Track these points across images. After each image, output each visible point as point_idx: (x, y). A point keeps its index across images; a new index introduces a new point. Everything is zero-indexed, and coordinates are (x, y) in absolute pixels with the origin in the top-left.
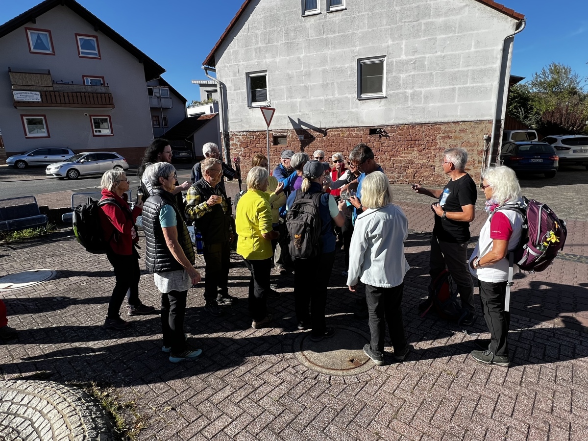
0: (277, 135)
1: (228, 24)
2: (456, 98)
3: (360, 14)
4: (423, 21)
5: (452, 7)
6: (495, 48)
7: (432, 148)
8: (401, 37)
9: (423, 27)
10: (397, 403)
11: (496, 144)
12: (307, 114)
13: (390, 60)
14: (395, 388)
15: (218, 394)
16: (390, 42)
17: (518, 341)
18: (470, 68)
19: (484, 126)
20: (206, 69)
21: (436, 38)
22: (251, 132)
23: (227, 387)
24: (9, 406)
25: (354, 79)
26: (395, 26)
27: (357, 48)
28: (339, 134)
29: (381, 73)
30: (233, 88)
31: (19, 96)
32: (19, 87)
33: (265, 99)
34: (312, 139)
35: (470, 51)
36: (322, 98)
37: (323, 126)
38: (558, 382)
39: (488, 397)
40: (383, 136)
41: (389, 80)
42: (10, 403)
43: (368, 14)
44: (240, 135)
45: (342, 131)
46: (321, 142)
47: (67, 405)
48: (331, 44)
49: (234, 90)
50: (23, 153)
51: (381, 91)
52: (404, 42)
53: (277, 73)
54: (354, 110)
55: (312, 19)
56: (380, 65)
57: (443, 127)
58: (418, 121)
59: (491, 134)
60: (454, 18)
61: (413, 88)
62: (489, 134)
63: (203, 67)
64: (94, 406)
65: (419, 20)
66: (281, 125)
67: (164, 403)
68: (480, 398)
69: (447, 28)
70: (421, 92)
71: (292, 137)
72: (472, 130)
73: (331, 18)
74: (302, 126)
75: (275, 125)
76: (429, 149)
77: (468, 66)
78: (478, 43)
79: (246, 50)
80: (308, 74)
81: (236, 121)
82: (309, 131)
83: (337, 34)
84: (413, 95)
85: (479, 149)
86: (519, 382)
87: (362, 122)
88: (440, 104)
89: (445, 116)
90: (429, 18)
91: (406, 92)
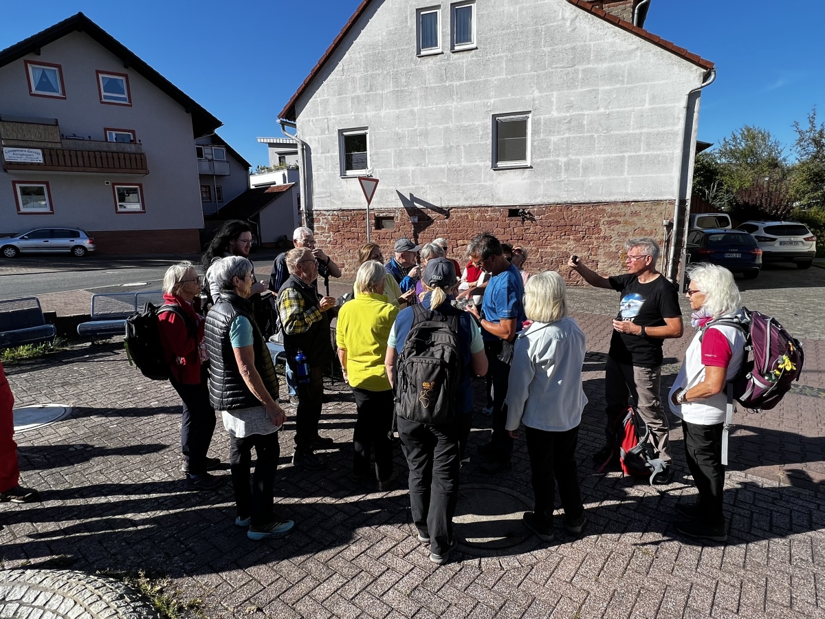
0: (381, 215)
1: (315, 64)
2: (626, 170)
3: (496, 56)
4: (580, 67)
5: (619, 50)
6: (677, 104)
7: (594, 236)
8: (551, 87)
9: (580, 75)
10: (578, 597)
11: (680, 233)
12: (422, 188)
13: (536, 118)
14: (572, 575)
15: (322, 587)
16: (536, 94)
17: (734, 505)
18: (645, 130)
19: (663, 208)
20: (283, 124)
21: (598, 90)
22: (344, 210)
23: (334, 576)
24: (15, 609)
25: (486, 142)
26: (544, 72)
27: (492, 101)
28: (467, 216)
29: (525, 134)
30: (320, 151)
31: (11, 154)
32: (13, 143)
33: (365, 167)
34: (430, 221)
35: (643, 108)
36: (443, 166)
37: (444, 204)
38: (795, 563)
39: (702, 586)
40: (528, 219)
41: (535, 144)
42: (18, 605)
43: (507, 56)
44: (329, 215)
45: (470, 211)
46: (442, 226)
47: (104, 606)
48: (457, 94)
49: (322, 153)
50: (13, 236)
51: (523, 158)
52: (555, 93)
53: (382, 130)
54: (487, 184)
55: (431, 60)
56: (524, 124)
57: (608, 209)
58: (575, 200)
59: (673, 219)
60: (622, 64)
61: (567, 155)
62: (670, 218)
63: (278, 121)
64: (143, 606)
65: (575, 65)
66: (388, 202)
67: (245, 601)
68: (691, 586)
69: (612, 76)
70: (579, 160)
71: (401, 218)
72: (647, 213)
73: (456, 59)
74: (415, 204)
75: (379, 202)
76: (590, 238)
77: (641, 127)
78: (653, 99)
79: (339, 99)
80: (425, 134)
81: (324, 195)
82: (425, 211)
83: (465, 81)
84: (568, 164)
86: (742, 564)
87: (498, 200)
88: (604, 178)
89: (611, 194)
90: (588, 63)
91: (558, 161)
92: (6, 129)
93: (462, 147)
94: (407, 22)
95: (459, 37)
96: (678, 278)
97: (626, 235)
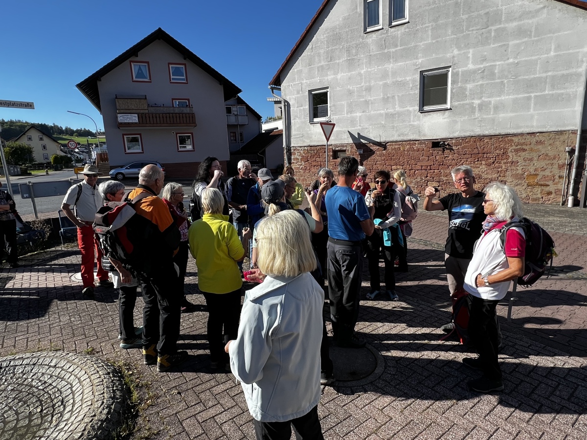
0: (337, 149)
1: (293, 46)
2: (532, 107)
3: (424, 26)
4: (493, 28)
5: (527, 10)
6: (581, 50)
7: (502, 162)
8: (467, 46)
9: (493, 34)
10: (381, 419)
11: (581, 157)
12: (366, 128)
13: (455, 71)
14: (386, 405)
15: (219, 387)
16: (456, 52)
18: (550, 74)
19: (566, 137)
20: (272, 89)
21: (508, 44)
22: (311, 146)
23: (228, 382)
25: (415, 92)
26: (462, 35)
27: (420, 61)
28: (400, 148)
29: (446, 84)
30: (296, 106)
31: (121, 118)
32: (122, 111)
33: (325, 114)
34: (372, 152)
35: (548, 55)
36: (382, 112)
37: (383, 140)
38: (576, 426)
39: (484, 429)
40: (447, 149)
41: (454, 91)
43: (432, 25)
44: (302, 150)
45: (402, 144)
46: (380, 156)
48: (393, 58)
49: (297, 107)
50: (122, 167)
51: (445, 102)
52: (471, 51)
53: (338, 89)
54: (415, 123)
55: (374, 35)
56: (445, 76)
57: (515, 139)
58: (487, 133)
59: (575, 146)
60: (530, 21)
61: (481, 98)
62: (572, 145)
63: (269, 87)
65: (488, 27)
66: (341, 139)
67: (174, 387)
69: (521, 32)
70: (490, 102)
71: (351, 151)
72: (551, 142)
73: (392, 32)
74: (361, 140)
75: (335, 140)
76: (499, 163)
77: (546, 72)
78: (558, 48)
79: (309, 68)
80: (369, 89)
81: (298, 136)
82: (368, 145)
83: (399, 48)
84: (481, 106)
85: (560, 162)
87: (424, 135)
88: (512, 114)
89: (520, 127)
90: (500, 24)
91: (473, 103)
92: (119, 103)
93: (396, 97)
94: (357, 9)
95: (395, 15)
96: (579, 195)
97: (531, 160)
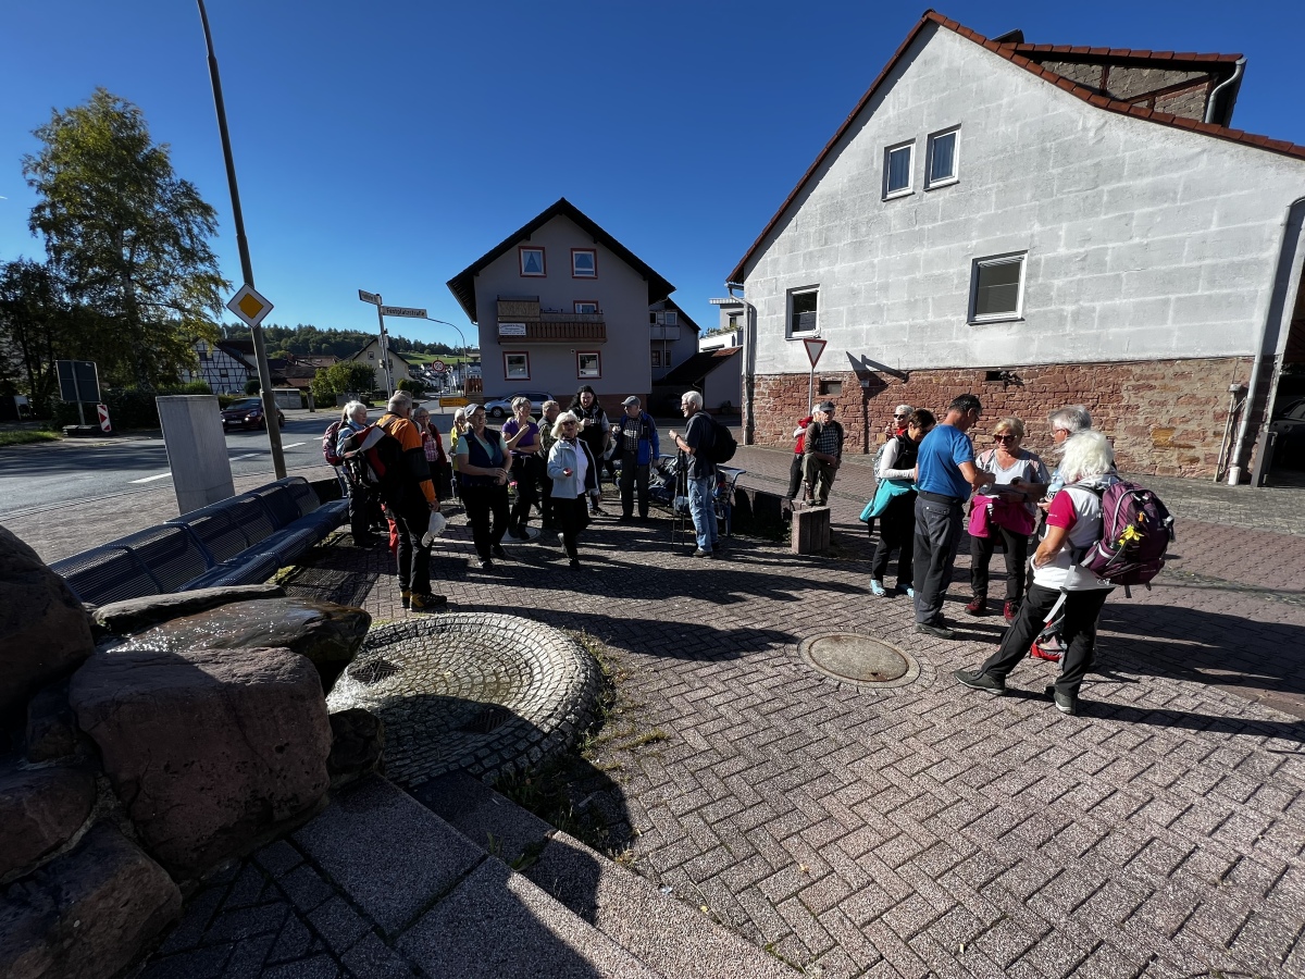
0: (827, 379)
1: (767, 223)
2: (1170, 317)
3: (984, 188)
4: (1106, 188)
5: (1172, 157)
6: (1268, 222)
7: (1110, 406)
8: (1058, 218)
9: (1105, 198)
11: (1259, 401)
12: (877, 349)
13: (1033, 258)
16: (1037, 228)
18: (1208, 262)
19: (1232, 367)
20: (731, 287)
21: (1133, 214)
22: (786, 374)
25: (964, 293)
26: (1050, 200)
27: (974, 242)
28: (931, 380)
29: (1016, 279)
30: (766, 313)
31: (504, 329)
32: (505, 319)
33: (812, 326)
34: (883, 386)
35: (1206, 231)
36: (905, 323)
37: (903, 367)
39: (1065, 750)
40: (1012, 383)
41: (1030, 290)
43: (998, 187)
44: (771, 380)
45: (935, 375)
46: (898, 391)
47: (560, 642)
48: (928, 238)
49: (768, 315)
50: (500, 399)
51: (1013, 308)
52: (1064, 225)
53: (835, 287)
54: (960, 341)
55: (899, 204)
56: (1016, 267)
57: (1136, 370)
58: (1084, 358)
59: (1248, 383)
60: (1175, 175)
61: (1077, 301)
62: (1243, 382)
63: (726, 285)
64: (582, 649)
65: (1097, 187)
66: (835, 364)
68: (1052, 747)
69: (1157, 194)
70: (1094, 310)
71: (850, 383)
72: (1203, 374)
73: (929, 199)
74: (868, 367)
75: (825, 365)
76: (1104, 408)
77: (1200, 258)
78: (1225, 218)
79: (790, 256)
80: (885, 288)
81: (767, 359)
82: (879, 375)
83: (940, 223)
84: (1076, 316)
85: (1219, 409)
87: (975, 361)
88: (1133, 329)
89: (1144, 350)
90: (1119, 181)
91: (1062, 310)
92: (503, 308)
93: (930, 300)
94: (872, 164)
95: (936, 171)
96: (1250, 466)
97: (1163, 404)
